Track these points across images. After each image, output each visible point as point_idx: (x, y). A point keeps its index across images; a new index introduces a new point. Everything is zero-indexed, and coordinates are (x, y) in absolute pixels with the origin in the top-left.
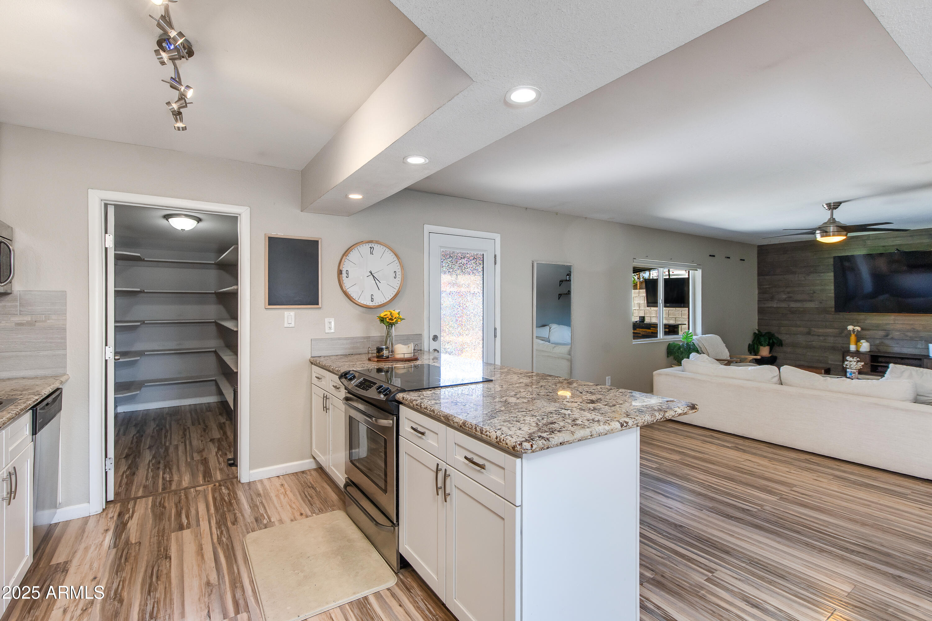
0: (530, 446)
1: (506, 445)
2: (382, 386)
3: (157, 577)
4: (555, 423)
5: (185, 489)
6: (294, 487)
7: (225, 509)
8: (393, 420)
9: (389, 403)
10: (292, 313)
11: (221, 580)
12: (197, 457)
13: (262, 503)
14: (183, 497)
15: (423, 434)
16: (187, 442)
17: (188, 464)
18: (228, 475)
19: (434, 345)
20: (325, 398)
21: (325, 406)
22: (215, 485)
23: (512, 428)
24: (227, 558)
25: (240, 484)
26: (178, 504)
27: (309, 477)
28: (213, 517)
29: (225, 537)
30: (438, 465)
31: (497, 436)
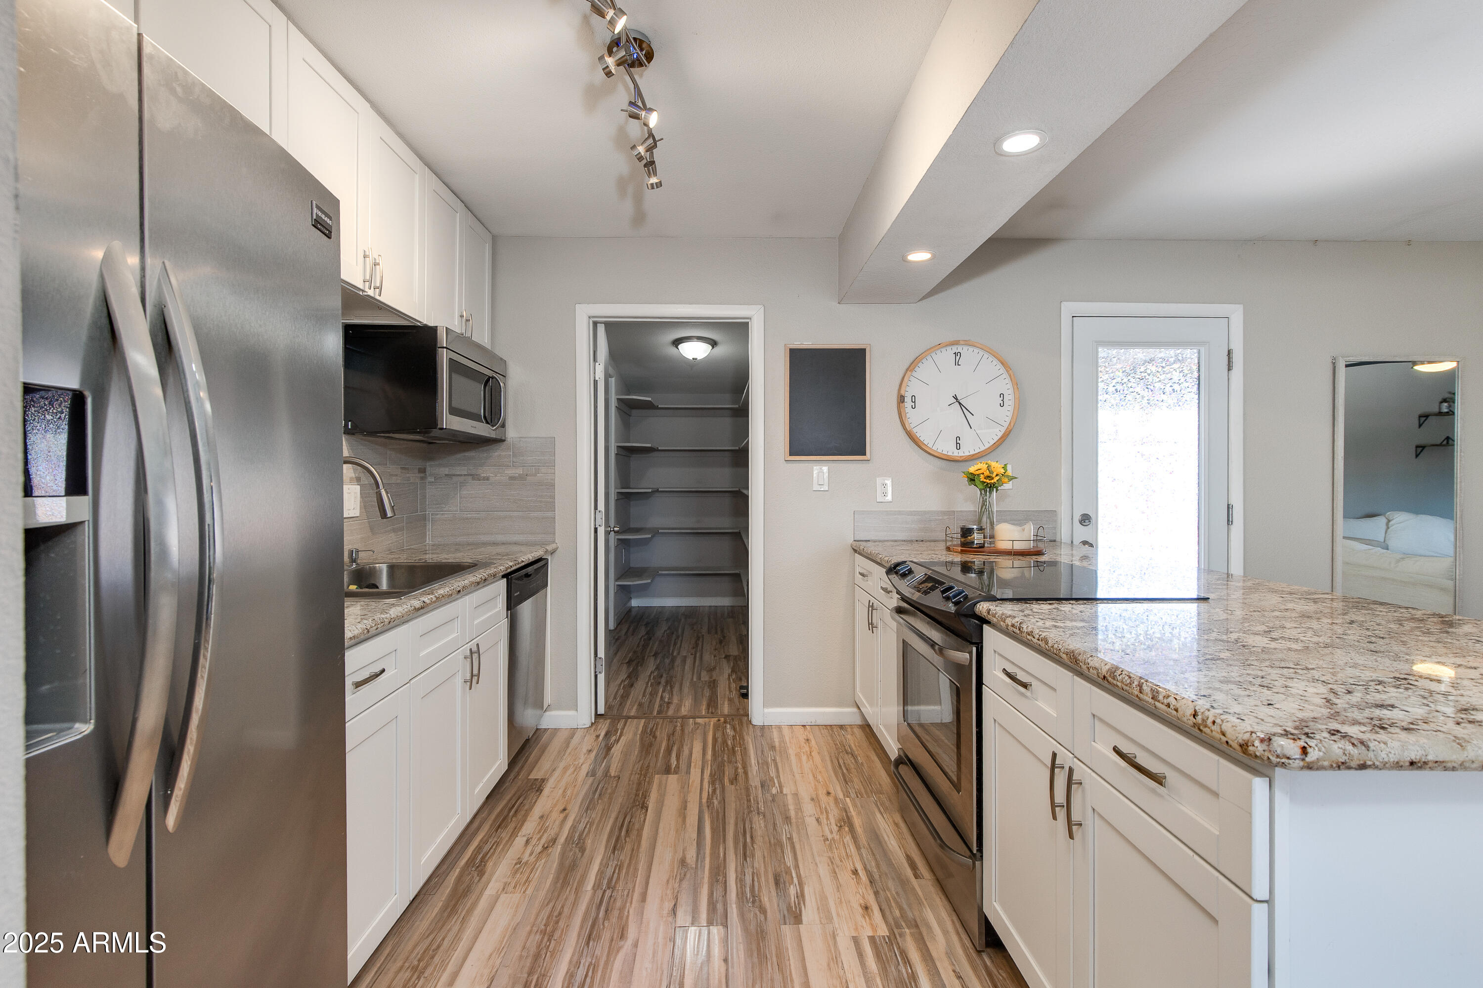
0: (1299, 751)
1: (1222, 737)
2: (953, 588)
3: (627, 831)
4: (1393, 706)
5: (684, 717)
6: (825, 748)
7: (725, 758)
8: (971, 653)
9: (963, 619)
10: (825, 469)
11: (699, 863)
12: (705, 677)
13: (774, 760)
14: (678, 728)
15: (1025, 686)
16: (698, 655)
17: (693, 685)
18: (738, 709)
19: (1081, 533)
20: (871, 607)
21: (870, 622)
22: (719, 720)
23: (1246, 699)
24: (714, 830)
25: (751, 726)
26: (671, 736)
27: (849, 737)
28: (708, 764)
29: (717, 798)
30: (1054, 755)
31: (1195, 711)
